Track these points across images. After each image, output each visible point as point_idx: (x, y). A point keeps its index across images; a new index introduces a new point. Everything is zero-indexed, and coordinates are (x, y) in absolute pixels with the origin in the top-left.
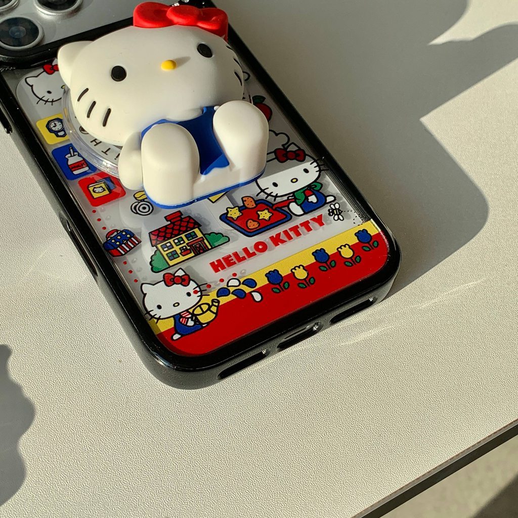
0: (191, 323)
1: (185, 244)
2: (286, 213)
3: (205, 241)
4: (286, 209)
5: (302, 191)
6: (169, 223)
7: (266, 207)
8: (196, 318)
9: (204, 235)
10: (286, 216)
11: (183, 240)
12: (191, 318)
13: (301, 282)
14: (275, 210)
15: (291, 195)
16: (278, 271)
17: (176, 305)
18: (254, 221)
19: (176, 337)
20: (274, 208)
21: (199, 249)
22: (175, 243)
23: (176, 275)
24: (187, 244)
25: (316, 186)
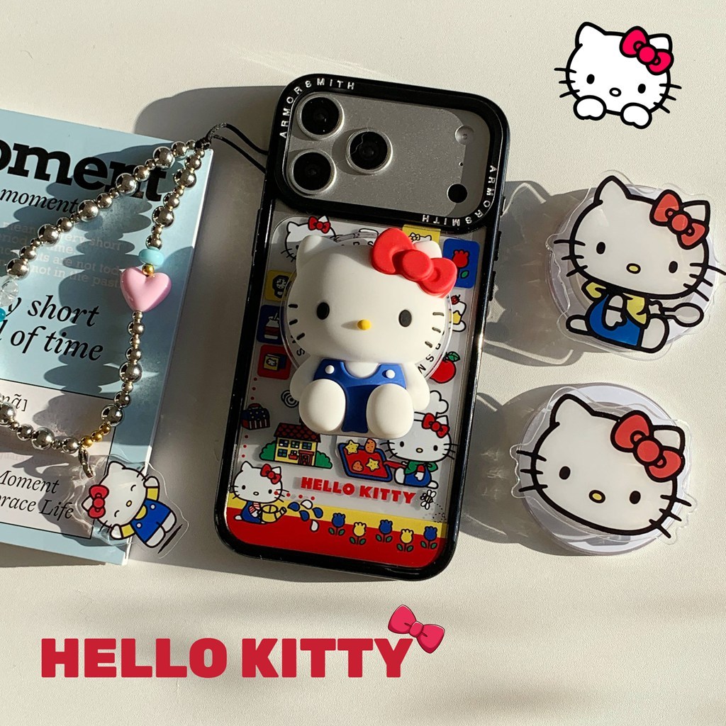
0: (255, 514)
1: (297, 450)
2: (390, 474)
3: (314, 457)
4: (393, 470)
5: (418, 463)
6: (300, 424)
7: (380, 459)
8: (261, 514)
9: (317, 451)
10: (388, 477)
11: (299, 446)
12: (258, 511)
13: (354, 537)
14: (385, 466)
15: (407, 461)
16: (345, 517)
17: (256, 494)
18: (361, 464)
19: (238, 518)
20: (385, 463)
21: (304, 460)
22: (292, 444)
23: (273, 470)
25: (431, 467)
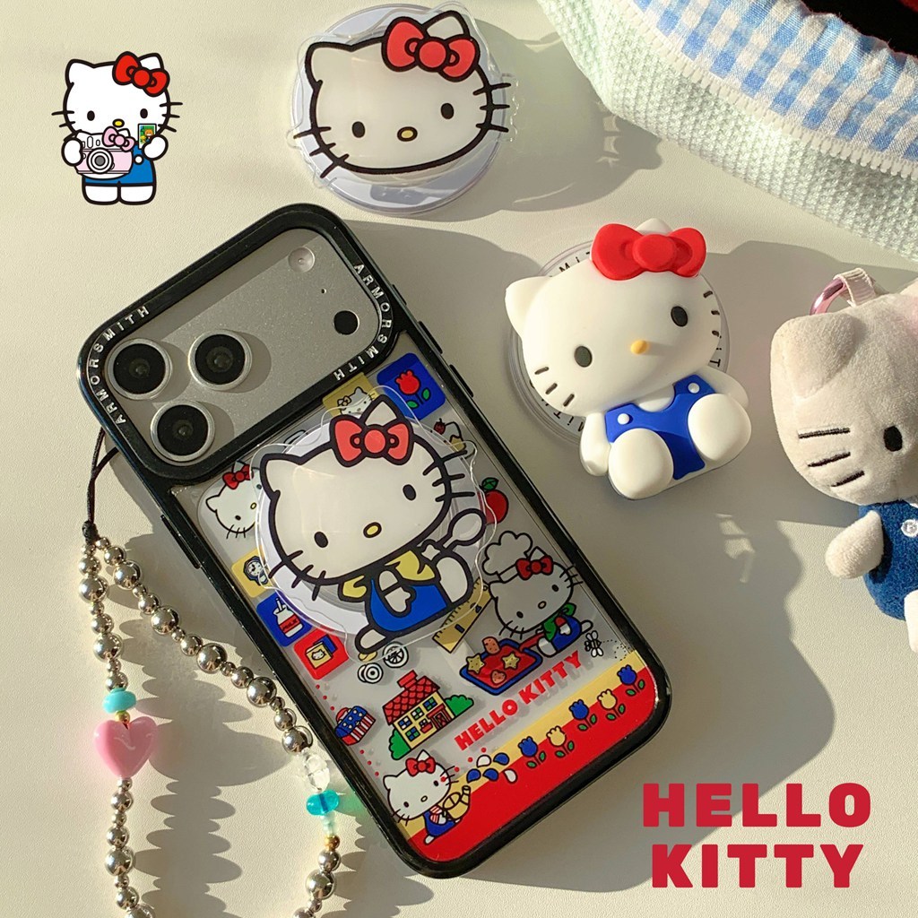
0: (442, 820)
1: (424, 717)
2: (534, 655)
3: (447, 709)
4: (535, 649)
5: (552, 619)
6: (403, 689)
7: (513, 649)
8: (448, 814)
9: (444, 700)
10: (536, 659)
11: (421, 711)
12: (442, 813)
13: (558, 749)
14: (523, 652)
15: (540, 627)
16: (532, 739)
17: (424, 799)
18: (499, 672)
19: (429, 839)
20: (521, 650)
21: (440, 721)
22: (414, 717)
23: (419, 760)
24: (427, 716)
25: (568, 610)
